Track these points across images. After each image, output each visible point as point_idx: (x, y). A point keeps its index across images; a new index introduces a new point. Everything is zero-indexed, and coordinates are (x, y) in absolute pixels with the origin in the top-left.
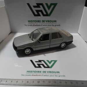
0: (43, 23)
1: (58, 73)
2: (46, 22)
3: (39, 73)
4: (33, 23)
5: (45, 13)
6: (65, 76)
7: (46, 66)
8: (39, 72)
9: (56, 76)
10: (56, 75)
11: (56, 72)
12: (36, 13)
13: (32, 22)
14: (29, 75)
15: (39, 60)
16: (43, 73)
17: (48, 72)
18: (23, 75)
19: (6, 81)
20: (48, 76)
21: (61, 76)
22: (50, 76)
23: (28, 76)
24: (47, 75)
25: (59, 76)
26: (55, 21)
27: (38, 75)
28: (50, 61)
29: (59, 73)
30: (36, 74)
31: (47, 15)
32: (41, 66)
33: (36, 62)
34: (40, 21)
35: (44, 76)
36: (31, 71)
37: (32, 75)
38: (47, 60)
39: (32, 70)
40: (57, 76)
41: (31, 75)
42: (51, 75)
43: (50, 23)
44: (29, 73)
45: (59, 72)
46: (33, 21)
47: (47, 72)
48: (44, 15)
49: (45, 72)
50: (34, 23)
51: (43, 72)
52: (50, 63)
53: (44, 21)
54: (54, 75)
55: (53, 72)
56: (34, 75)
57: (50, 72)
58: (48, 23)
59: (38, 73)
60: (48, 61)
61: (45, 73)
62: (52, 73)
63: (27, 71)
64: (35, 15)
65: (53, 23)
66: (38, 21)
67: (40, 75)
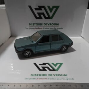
0: (45, 26)
1: (65, 76)
2: (48, 25)
3: (44, 76)
4: (34, 26)
6: (73, 79)
7: (51, 69)
8: (44, 75)
9: (64, 79)
11: (63, 75)
12: (38, 16)
13: (34, 25)
14: (33, 79)
16: (49, 76)
18: (27, 79)
19: (9, 86)
20: (55, 79)
21: (69, 79)
24: (53, 78)
25: (67, 79)
26: (58, 24)
27: (43, 79)
28: (55, 64)
29: (66, 76)
30: (41, 78)
31: (49, 18)
32: (46, 69)
33: (40, 65)
34: (42, 24)
35: (50, 79)
36: (35, 74)
37: (37, 79)
38: (52, 62)
40: (65, 79)
41: (36, 78)
42: (58, 78)
43: (52, 26)
44: (33, 76)
46: (35, 24)
47: (53, 75)
48: (46, 18)
49: (51, 75)
50: (36, 26)
52: (55, 65)
53: (46, 24)
54: (62, 78)
55: (59, 75)
56: (39, 79)
57: (57, 75)
58: (50, 26)
60: (53, 64)
61: (51, 76)
62: (59, 76)
63: (31, 75)
65: (56, 26)
66: (40, 24)
67: (46, 79)
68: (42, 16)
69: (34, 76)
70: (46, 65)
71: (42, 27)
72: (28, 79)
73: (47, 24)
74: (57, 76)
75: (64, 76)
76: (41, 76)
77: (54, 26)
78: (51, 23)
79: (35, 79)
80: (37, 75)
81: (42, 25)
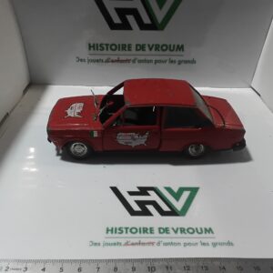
0: (141, 52)
1: (208, 235)
2: (151, 49)
3: (146, 235)
4: (105, 52)
5: (147, 20)
6: (232, 244)
7: (166, 208)
8: (145, 230)
9: (204, 244)
10: (204, 241)
11: (201, 229)
13: (103, 49)
14: (115, 244)
15: (139, 188)
16: (161, 235)
17: (176, 232)
18: (96, 244)
19: (44, 270)
20: (179, 244)
21: (221, 244)
22: (185, 245)
23: (113, 247)
24: (174, 241)
25: (215, 245)
26: (181, 48)
27: (144, 244)
28: (176, 190)
29: (211, 235)
30: (136, 241)
31: (154, 26)
32: (151, 208)
34: (130, 46)
35: (166, 244)
36: (118, 227)
37: (127, 244)
38: (167, 186)
39: (124, 226)
40: (208, 244)
41: (123, 241)
42: (187, 241)
43: (161, 52)
44: (114, 235)
45: (210, 229)
46: (107, 45)
47: (171, 231)
48: (143, 26)
49: (166, 230)
50: (110, 52)
51: (160, 232)
53: (142, 47)
54: (198, 241)
55: (191, 231)
56: (133, 244)
57: (183, 230)
58: (157, 52)
59: (142, 235)
61: (165, 235)
62: (188, 235)
63: (108, 230)
64: (113, 26)
65: (174, 53)
66: (124, 47)
67: (153, 243)
68: (131, 19)
69: (117, 235)
70: (149, 195)
71: (129, 58)
72: (99, 244)
73: (147, 48)
74: (183, 235)
75: (203, 235)
76: (138, 234)
77: (168, 52)
78: (161, 44)
79: (119, 244)
80: (124, 230)
81: (129, 50)
